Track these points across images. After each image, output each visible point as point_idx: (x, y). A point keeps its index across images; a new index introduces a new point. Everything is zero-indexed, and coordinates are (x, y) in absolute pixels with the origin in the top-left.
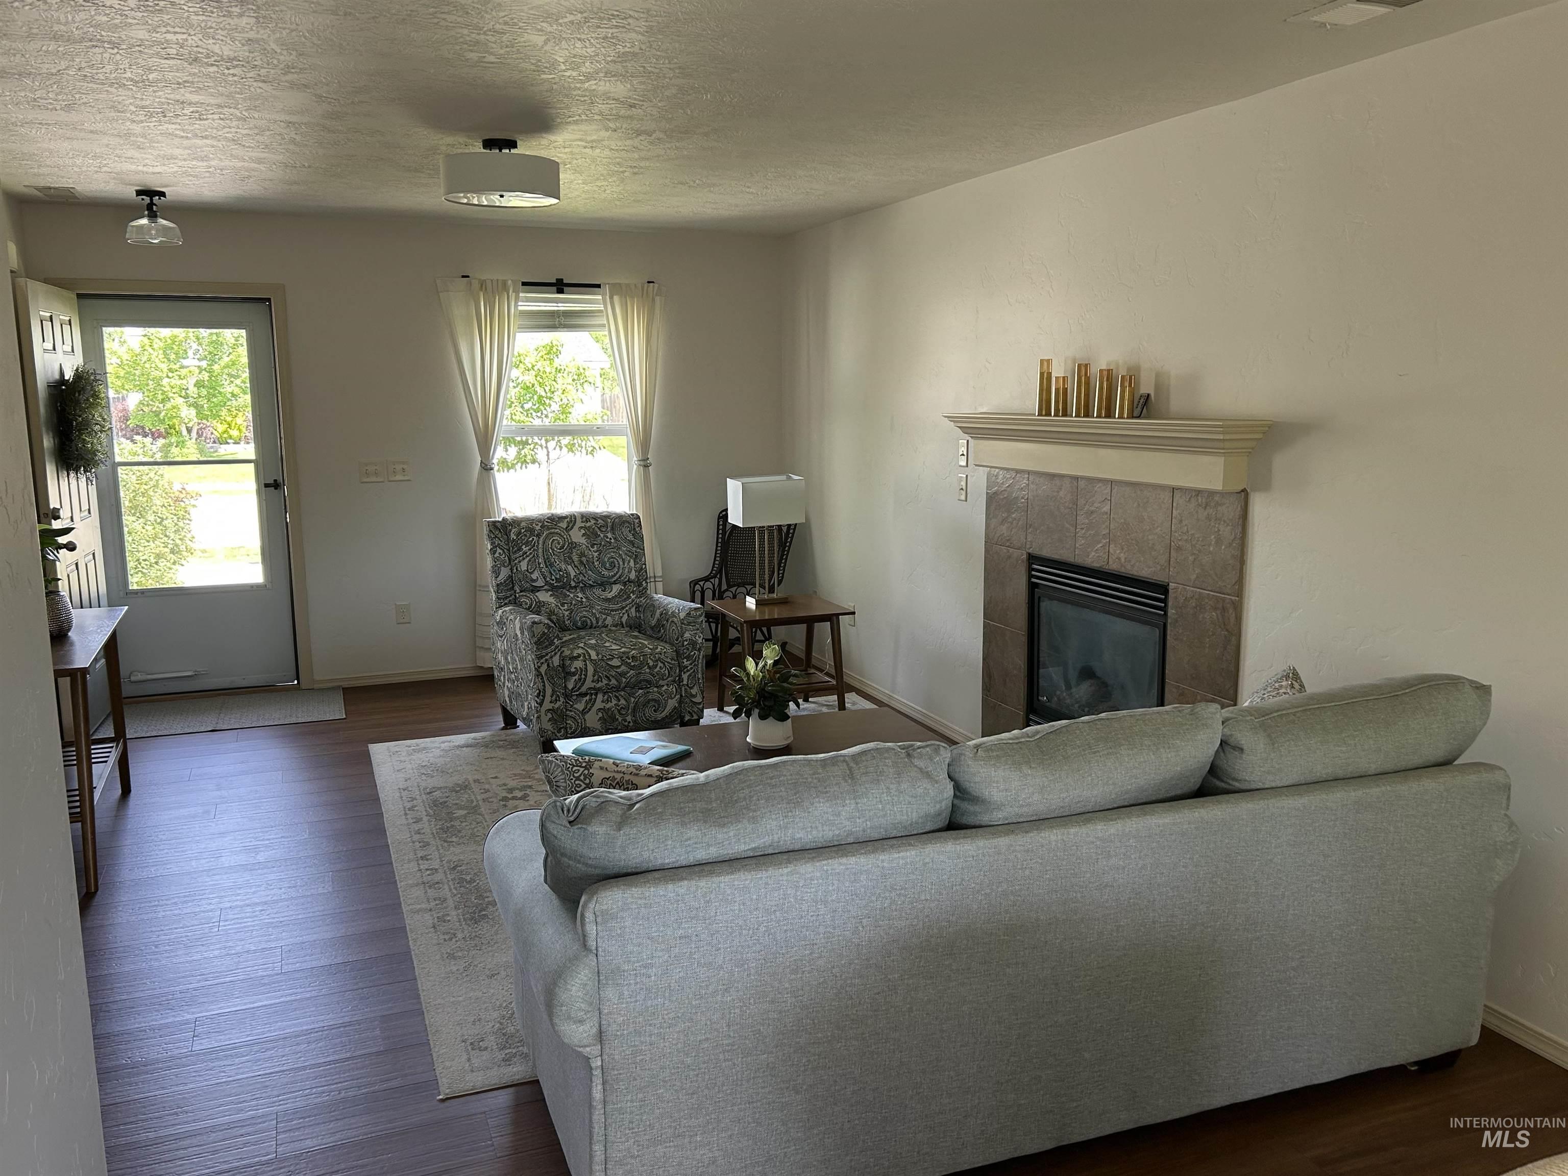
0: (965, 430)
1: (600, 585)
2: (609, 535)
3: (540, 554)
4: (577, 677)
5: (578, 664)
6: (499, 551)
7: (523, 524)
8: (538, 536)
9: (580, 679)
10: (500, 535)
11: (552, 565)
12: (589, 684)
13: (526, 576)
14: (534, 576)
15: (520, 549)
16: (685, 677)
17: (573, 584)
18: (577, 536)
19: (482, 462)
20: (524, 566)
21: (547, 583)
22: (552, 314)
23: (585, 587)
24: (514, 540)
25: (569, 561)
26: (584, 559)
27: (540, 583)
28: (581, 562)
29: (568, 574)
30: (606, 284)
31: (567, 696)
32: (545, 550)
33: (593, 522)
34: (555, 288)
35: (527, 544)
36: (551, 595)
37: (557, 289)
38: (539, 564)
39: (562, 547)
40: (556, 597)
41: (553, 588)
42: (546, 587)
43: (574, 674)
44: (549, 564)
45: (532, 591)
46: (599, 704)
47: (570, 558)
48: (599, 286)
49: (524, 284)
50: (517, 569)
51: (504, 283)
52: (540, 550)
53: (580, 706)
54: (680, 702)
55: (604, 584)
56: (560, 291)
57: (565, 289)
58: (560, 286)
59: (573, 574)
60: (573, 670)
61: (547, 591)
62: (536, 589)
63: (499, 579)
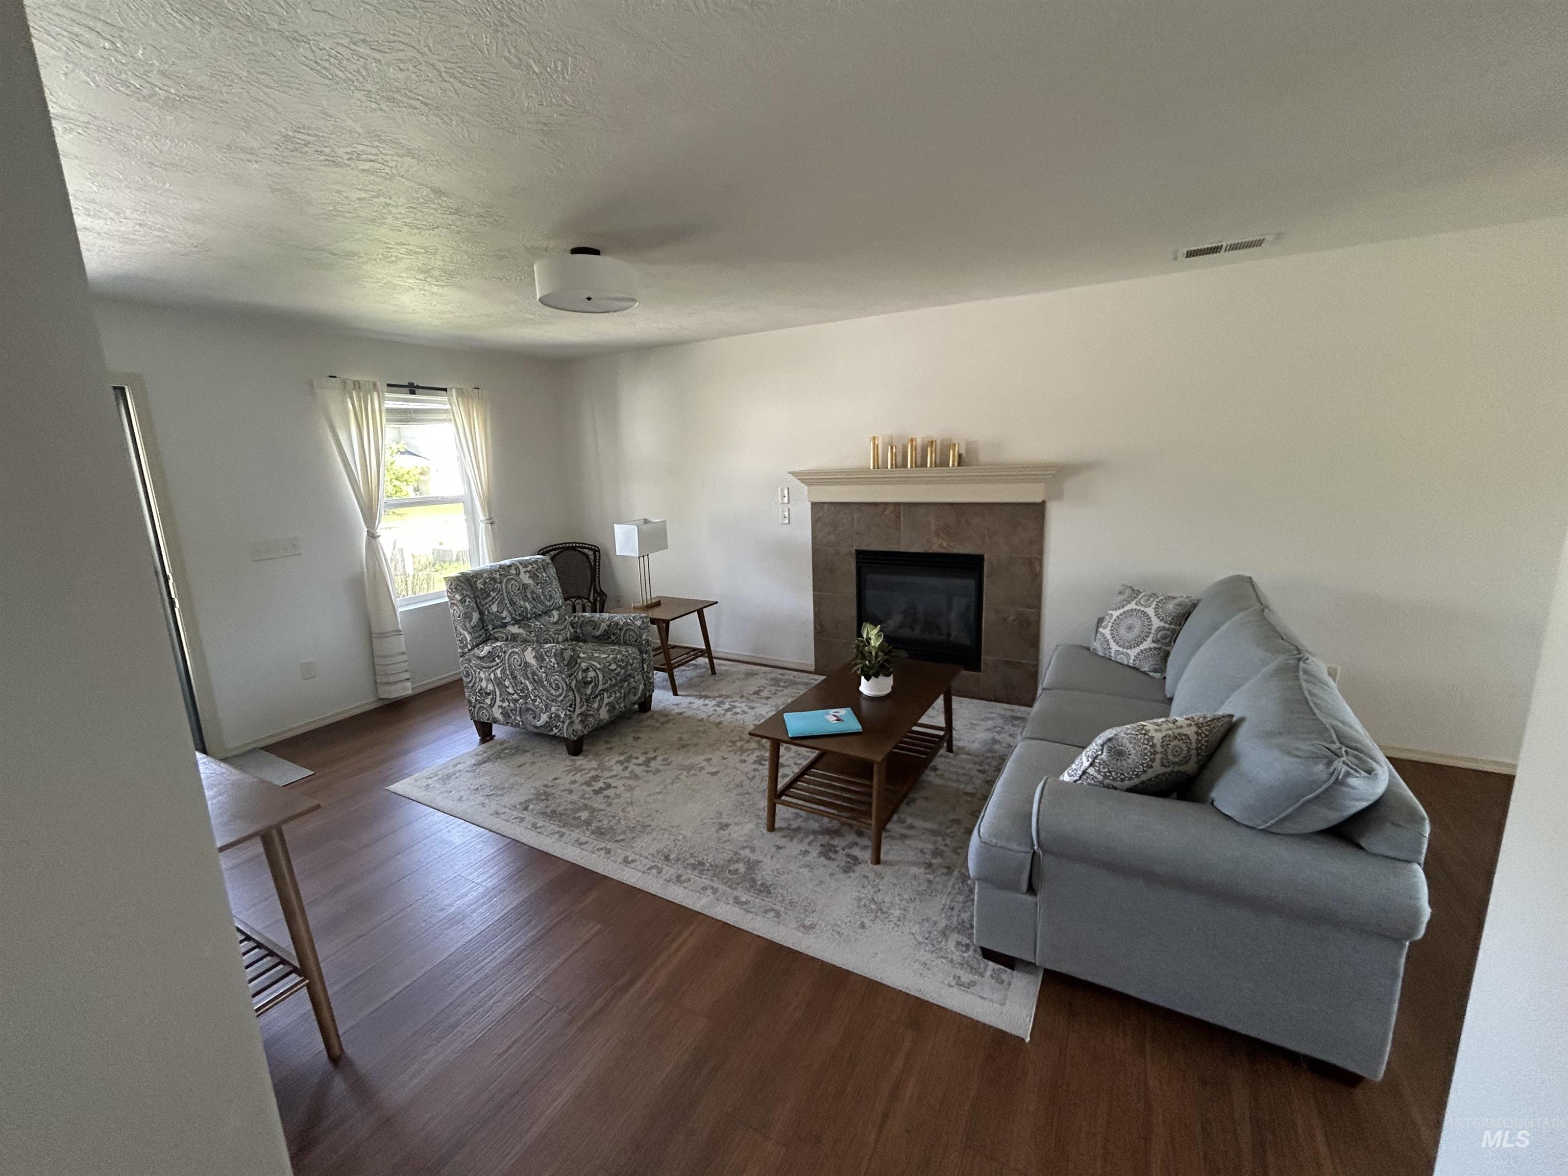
0: (803, 481)
1: (545, 613)
2: (544, 575)
3: (506, 597)
4: (593, 684)
5: (591, 674)
6: (468, 600)
7: (485, 575)
8: (501, 583)
9: (595, 685)
10: (465, 587)
11: (515, 604)
12: (601, 687)
13: (497, 616)
14: (504, 615)
15: (489, 595)
16: (645, 666)
17: (529, 616)
18: (526, 579)
19: (368, 532)
20: (494, 608)
21: (513, 619)
22: (406, 411)
23: (537, 617)
24: (482, 589)
25: (526, 599)
26: (534, 595)
27: (508, 620)
28: (534, 599)
29: (526, 609)
30: (451, 389)
31: (587, 701)
32: (508, 593)
33: (530, 567)
34: (407, 390)
35: (493, 590)
36: (519, 628)
37: (410, 390)
38: (506, 605)
39: (519, 589)
40: (524, 628)
41: (516, 622)
42: (512, 622)
43: (591, 682)
44: (513, 603)
45: (502, 627)
46: (606, 701)
47: (526, 596)
48: (445, 390)
49: (389, 385)
50: (488, 612)
51: (375, 385)
52: (505, 594)
53: (596, 705)
54: (645, 684)
55: (547, 612)
56: (413, 393)
57: (417, 391)
58: (412, 389)
59: (529, 608)
60: (589, 679)
61: (513, 625)
62: (505, 625)
63: (472, 623)
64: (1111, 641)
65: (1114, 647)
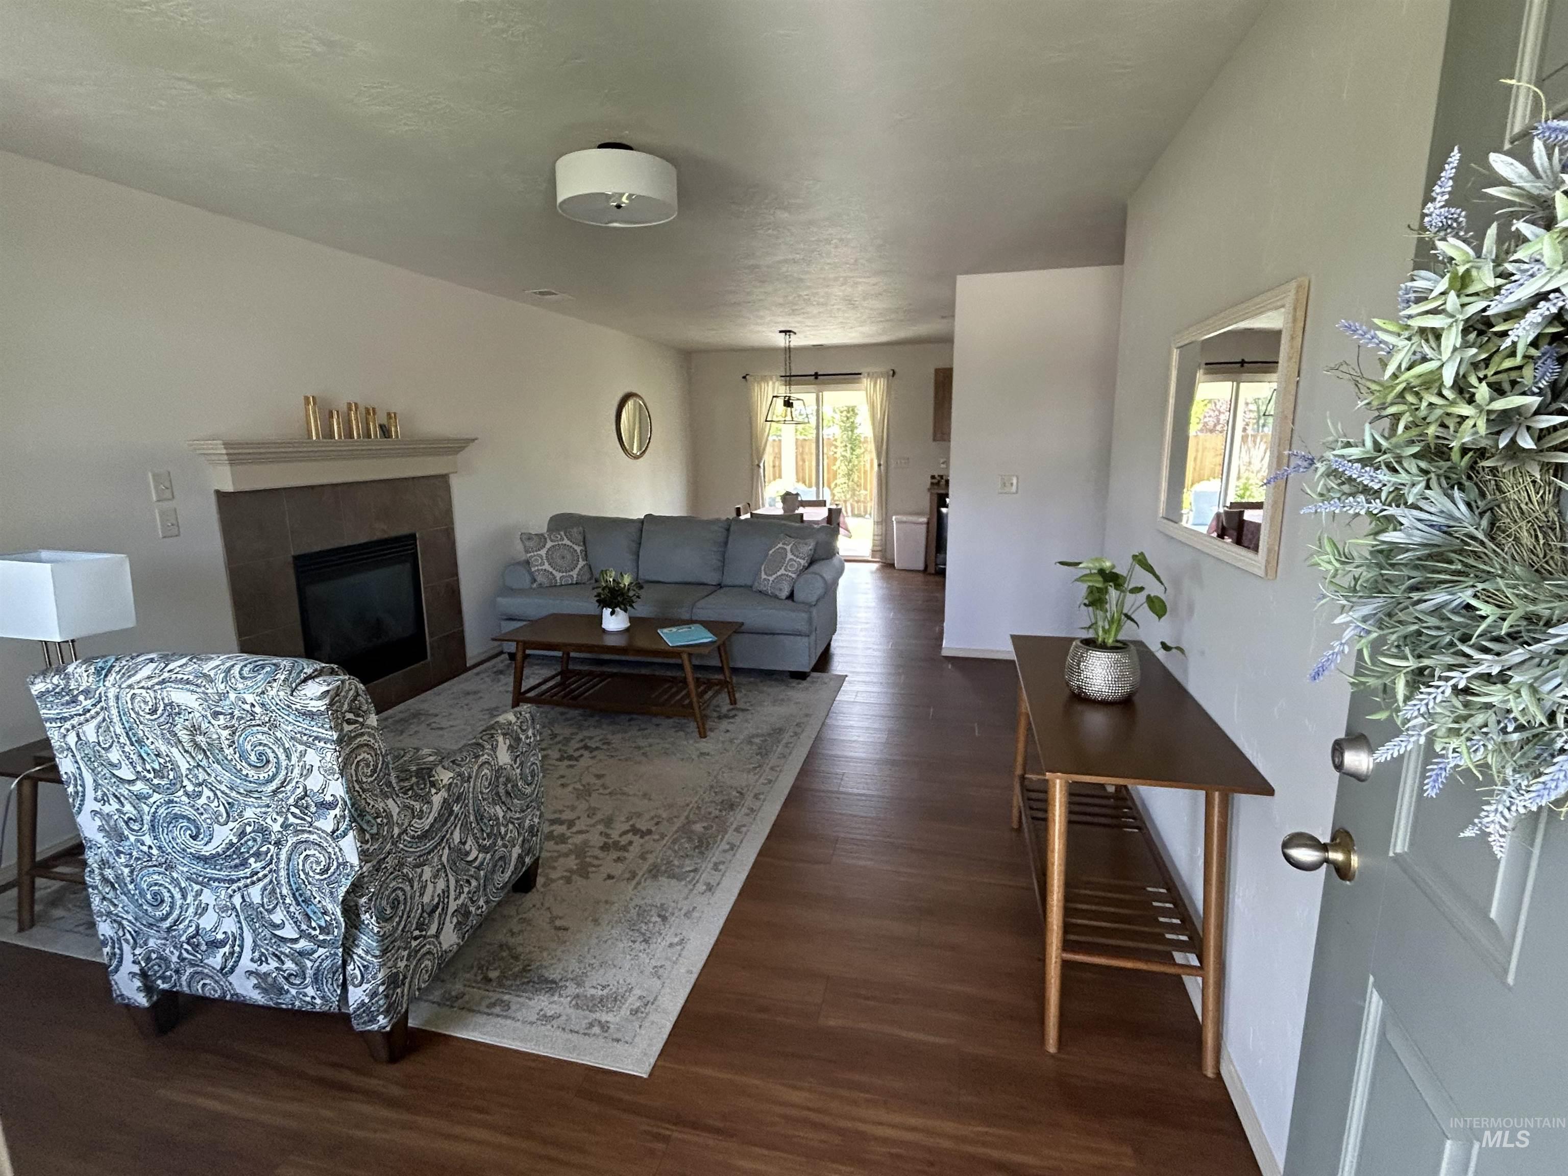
64: (554, 572)
65: (558, 575)
